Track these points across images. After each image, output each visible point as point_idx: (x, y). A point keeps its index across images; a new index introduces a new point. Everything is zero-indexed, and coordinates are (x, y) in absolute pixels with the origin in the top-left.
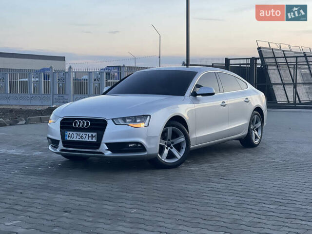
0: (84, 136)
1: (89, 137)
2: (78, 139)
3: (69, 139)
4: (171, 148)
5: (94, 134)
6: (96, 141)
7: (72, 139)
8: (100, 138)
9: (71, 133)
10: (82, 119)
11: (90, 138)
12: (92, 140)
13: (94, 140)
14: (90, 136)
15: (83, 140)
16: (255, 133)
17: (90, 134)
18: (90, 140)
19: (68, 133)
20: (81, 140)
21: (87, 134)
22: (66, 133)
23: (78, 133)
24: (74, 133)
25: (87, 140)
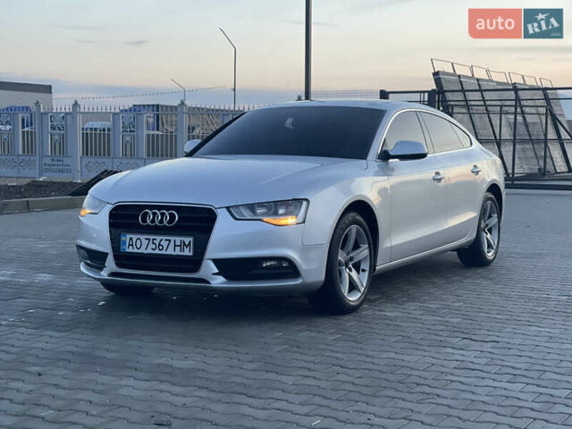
0: (165, 244)
1: (175, 246)
2: (149, 251)
3: (130, 250)
4: (350, 270)
5: (187, 240)
6: (191, 254)
7: (136, 250)
8: (201, 248)
9: (135, 237)
10: (159, 208)
11: (178, 248)
12: (182, 253)
13: (188, 252)
14: (178, 243)
15: (163, 252)
16: (487, 236)
17: (178, 240)
18: (178, 252)
19: (128, 236)
20: (157, 252)
21: (172, 239)
22: (123, 238)
23: (151, 237)
24: (143, 237)
25: (170, 252)
